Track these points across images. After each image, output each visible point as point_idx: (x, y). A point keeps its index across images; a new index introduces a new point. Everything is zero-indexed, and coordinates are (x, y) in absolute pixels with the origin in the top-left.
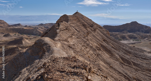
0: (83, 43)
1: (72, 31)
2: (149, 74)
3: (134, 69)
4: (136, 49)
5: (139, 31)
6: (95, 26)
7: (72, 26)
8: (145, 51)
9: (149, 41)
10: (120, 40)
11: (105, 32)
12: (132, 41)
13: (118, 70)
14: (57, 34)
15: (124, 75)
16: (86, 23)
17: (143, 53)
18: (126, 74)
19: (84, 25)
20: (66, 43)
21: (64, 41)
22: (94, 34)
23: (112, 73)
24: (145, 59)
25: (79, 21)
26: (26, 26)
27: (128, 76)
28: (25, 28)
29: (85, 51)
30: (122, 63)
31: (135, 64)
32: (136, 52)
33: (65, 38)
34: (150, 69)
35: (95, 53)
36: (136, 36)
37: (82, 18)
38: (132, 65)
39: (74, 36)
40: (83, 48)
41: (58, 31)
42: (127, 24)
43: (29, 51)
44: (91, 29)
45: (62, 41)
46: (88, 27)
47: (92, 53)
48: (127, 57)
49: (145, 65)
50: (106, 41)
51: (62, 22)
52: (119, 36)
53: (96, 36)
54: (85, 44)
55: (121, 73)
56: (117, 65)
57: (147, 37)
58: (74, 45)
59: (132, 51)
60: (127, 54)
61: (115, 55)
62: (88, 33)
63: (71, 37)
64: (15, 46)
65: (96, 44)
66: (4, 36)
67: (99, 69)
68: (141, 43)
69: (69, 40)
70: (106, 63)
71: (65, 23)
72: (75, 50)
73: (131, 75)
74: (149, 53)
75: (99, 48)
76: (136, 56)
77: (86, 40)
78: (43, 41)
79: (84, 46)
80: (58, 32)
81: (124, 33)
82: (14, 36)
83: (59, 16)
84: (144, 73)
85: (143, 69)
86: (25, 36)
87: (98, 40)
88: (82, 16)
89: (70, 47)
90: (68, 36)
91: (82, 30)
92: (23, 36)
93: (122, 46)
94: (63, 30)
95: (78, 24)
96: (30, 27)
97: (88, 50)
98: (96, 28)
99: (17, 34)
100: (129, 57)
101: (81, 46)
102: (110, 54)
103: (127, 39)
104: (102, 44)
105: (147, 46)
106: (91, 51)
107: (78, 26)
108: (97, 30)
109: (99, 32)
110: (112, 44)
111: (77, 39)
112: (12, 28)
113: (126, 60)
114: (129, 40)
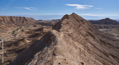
0: (77, 32)
1: (71, 25)
2: (118, 50)
3: (108, 47)
4: (109, 34)
5: (110, 23)
6: (84, 21)
7: (71, 21)
8: (114, 36)
9: (117, 29)
10: (98, 29)
11: (90, 24)
12: (105, 30)
13: (99, 49)
14: (61, 26)
15: (103, 52)
16: (79, 19)
17: (113, 37)
18: (104, 51)
19: (78, 21)
20: (67, 32)
21: (66, 31)
22: (84, 26)
23: (96, 51)
24: (114, 41)
25: (75, 18)
26: (45, 21)
27: (106, 53)
28: (45, 22)
29: (79, 37)
30: (101, 43)
31: (108, 44)
32: (109, 36)
33: (66, 29)
34: (118, 47)
35: (85, 38)
36: (109, 27)
37: (76, 17)
38: (106, 44)
39: (72, 28)
40: (78, 35)
41: (62, 24)
42: (103, 20)
43: (42, 39)
44: (82, 23)
45: (65, 31)
46: (80, 22)
47: (83, 38)
48: (104, 39)
49: (115, 45)
50: (91, 30)
51: (65, 19)
52: (98, 26)
53: (85, 27)
54: (79, 32)
55: (101, 51)
56: (98, 46)
57: (115, 27)
58: (72, 34)
59: (107, 36)
60: (103, 37)
61: (96, 38)
62: (80, 26)
63: (70, 28)
64: (39, 32)
65: (85, 32)
66: (34, 26)
67: (88, 50)
68: (112, 31)
69: (69, 30)
70: (92, 44)
71: (67, 20)
72: (73, 37)
73: (108, 52)
74: (117, 37)
75: (87, 34)
76: (109, 38)
77: (79, 30)
78: (51, 33)
79: (78, 34)
80: (62, 26)
81: (101, 25)
82: (38, 27)
83: (63, 15)
84: (115, 49)
85: (114, 47)
86: (45, 26)
87: (86, 29)
88: (77, 15)
89: (69, 35)
90: (68, 28)
91: (76, 23)
92: (44, 27)
93: (100, 33)
94: (65, 24)
95: (74, 20)
96: (47, 21)
97: (80, 36)
98: (85, 22)
99: (40, 25)
100: (105, 40)
101: (76, 34)
102: (93, 38)
103: (102, 28)
104: (88, 31)
105: (115, 33)
106: (82, 37)
107: (74, 21)
108: (85, 23)
109: (87, 24)
110: (94, 31)
111: (74, 30)
112: (38, 22)
113: (103, 41)
114: (104, 29)
